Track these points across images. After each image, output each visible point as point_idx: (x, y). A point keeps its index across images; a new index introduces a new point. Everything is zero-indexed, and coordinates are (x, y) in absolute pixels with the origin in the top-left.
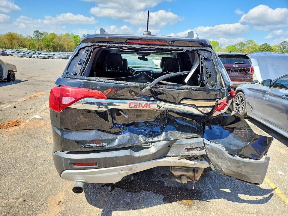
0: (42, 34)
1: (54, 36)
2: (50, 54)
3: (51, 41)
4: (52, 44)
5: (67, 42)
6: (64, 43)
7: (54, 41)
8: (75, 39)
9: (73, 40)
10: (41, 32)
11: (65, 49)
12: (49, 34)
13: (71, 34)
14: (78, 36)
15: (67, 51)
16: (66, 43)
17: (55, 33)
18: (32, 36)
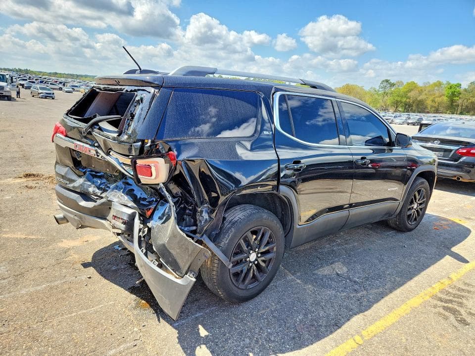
0: (392, 85)
1: (412, 87)
2: (389, 116)
3: (405, 95)
4: (404, 100)
5: (434, 96)
6: (427, 98)
7: (409, 94)
8: (450, 91)
9: (447, 92)
10: (392, 82)
11: (426, 108)
12: (405, 83)
13: (445, 82)
14: (459, 85)
15: (428, 112)
16: (431, 98)
17: (416, 82)
18: (377, 88)
